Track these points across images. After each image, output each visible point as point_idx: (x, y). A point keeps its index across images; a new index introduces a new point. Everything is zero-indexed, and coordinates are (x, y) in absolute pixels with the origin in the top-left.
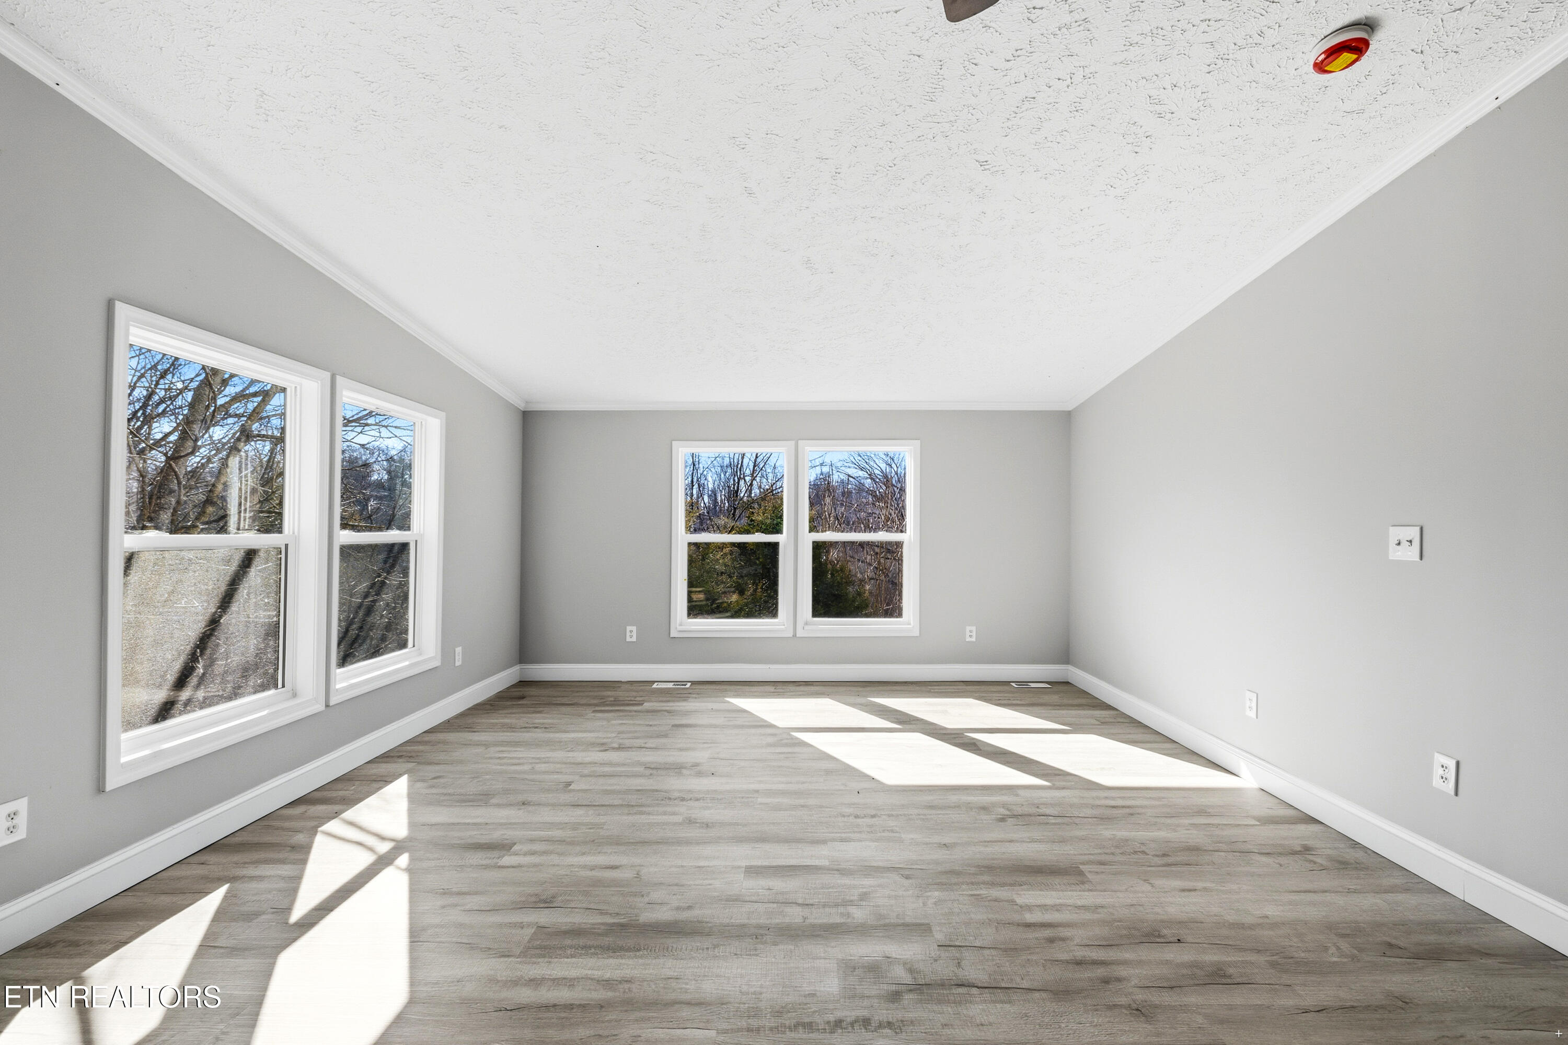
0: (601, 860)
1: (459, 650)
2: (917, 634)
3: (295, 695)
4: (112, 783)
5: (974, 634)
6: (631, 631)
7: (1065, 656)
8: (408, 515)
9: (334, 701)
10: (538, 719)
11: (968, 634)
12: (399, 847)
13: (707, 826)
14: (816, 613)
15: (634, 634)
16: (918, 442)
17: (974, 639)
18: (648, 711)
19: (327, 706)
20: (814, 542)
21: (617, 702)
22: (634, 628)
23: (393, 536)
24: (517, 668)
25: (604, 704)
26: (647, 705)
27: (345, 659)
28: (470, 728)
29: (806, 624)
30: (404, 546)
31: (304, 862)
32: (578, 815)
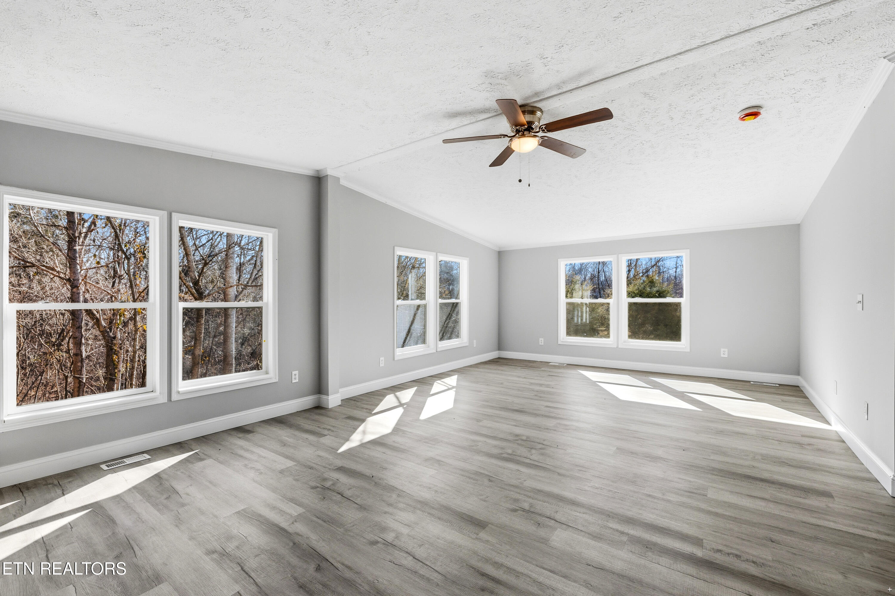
0: (504, 397)
1: (475, 341)
2: (689, 350)
3: (429, 347)
4: (396, 359)
5: (726, 353)
6: (541, 340)
7: (798, 372)
8: (458, 294)
9: (438, 350)
10: (501, 368)
11: (722, 353)
12: (453, 387)
13: (541, 397)
14: (630, 337)
15: (543, 342)
16: (688, 250)
17: (726, 356)
18: (543, 370)
19: (437, 351)
20: (629, 303)
21: (531, 367)
22: (542, 339)
23: (453, 301)
24: (497, 352)
25: (526, 367)
26: (543, 369)
27: (442, 339)
28: (477, 367)
29: (625, 342)
30: (457, 304)
31: (432, 386)
32: (503, 389)
